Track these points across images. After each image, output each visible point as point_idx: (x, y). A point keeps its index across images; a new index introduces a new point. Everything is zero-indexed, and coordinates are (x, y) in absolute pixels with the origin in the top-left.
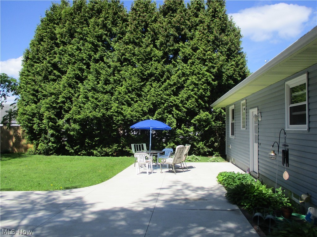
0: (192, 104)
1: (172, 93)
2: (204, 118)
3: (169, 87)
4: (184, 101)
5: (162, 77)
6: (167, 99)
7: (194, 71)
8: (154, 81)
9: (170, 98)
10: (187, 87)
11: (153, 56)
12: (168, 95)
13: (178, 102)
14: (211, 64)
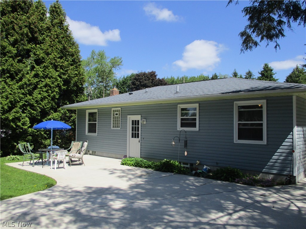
0: (47, 105)
1: (28, 92)
2: (56, 118)
3: (25, 86)
4: (39, 101)
5: (17, 75)
6: (22, 98)
7: (48, 74)
8: (8, 77)
9: (25, 97)
10: (41, 88)
11: (8, 52)
12: (23, 94)
13: (33, 102)
14: (62, 71)
